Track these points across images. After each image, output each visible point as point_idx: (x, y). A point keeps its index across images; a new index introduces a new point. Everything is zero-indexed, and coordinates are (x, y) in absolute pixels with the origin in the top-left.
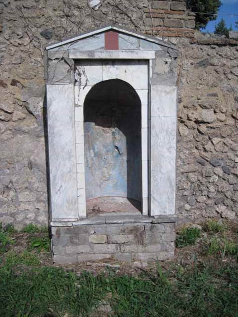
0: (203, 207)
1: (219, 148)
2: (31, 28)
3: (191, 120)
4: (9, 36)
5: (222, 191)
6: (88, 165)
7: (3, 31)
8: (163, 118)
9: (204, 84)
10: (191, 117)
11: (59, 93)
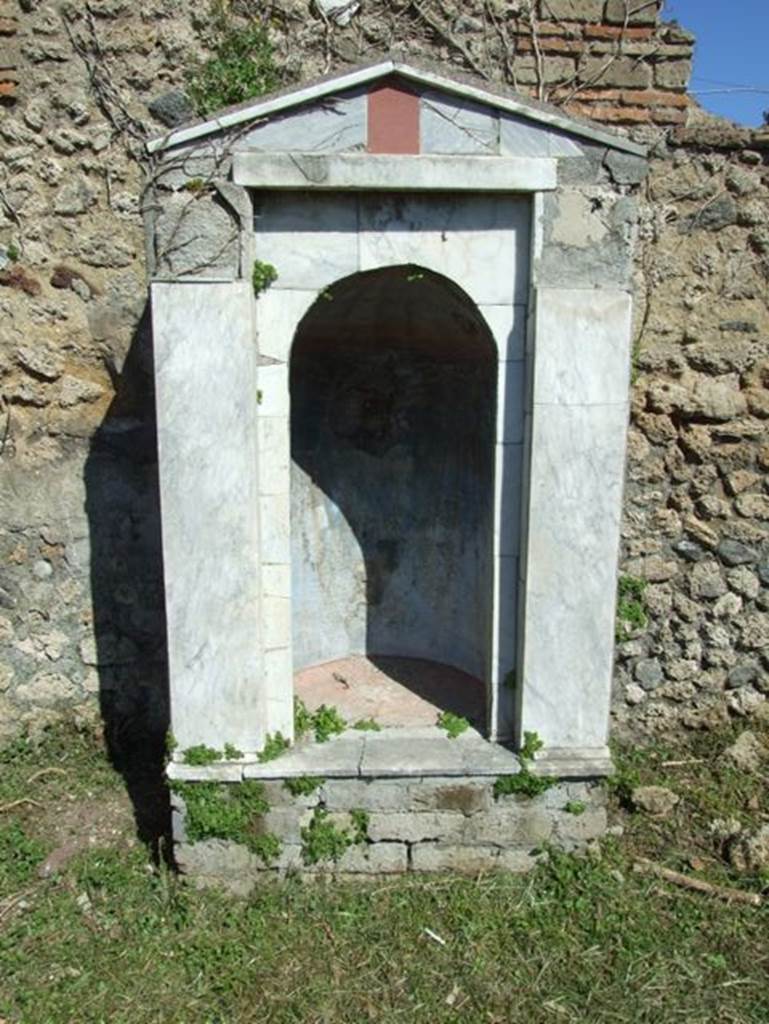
0: (687, 696)
1: (750, 506)
2: (117, 88)
3: (659, 411)
4: (42, 117)
5: (755, 645)
6: (309, 555)
7: (21, 98)
8: (577, 412)
9: (710, 290)
10: (661, 401)
11: (198, 314)
